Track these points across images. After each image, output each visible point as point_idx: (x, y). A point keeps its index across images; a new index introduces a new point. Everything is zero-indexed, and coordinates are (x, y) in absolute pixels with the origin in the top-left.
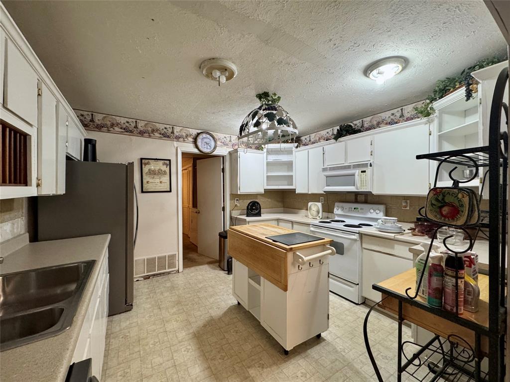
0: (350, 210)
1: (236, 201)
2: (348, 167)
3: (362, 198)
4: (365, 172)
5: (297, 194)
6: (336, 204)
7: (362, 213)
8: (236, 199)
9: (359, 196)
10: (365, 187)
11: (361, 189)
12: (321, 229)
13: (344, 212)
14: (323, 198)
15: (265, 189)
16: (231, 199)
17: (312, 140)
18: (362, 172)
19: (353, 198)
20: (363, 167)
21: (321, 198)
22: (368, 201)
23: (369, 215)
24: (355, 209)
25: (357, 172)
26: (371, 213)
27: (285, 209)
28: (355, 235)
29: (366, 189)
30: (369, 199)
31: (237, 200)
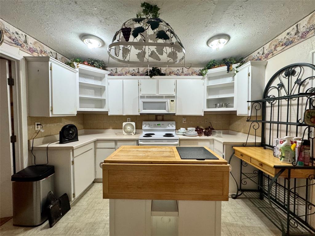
0: (155, 126)
1: (36, 126)
2: (161, 97)
3: (161, 118)
4: (173, 101)
5: (110, 116)
6: (144, 122)
7: (164, 127)
8: (36, 123)
9: (158, 116)
10: (173, 111)
11: (171, 112)
12: (150, 141)
13: (151, 128)
14: (130, 119)
15: (77, 111)
16: (29, 124)
17: (119, 73)
18: (171, 101)
19: (154, 118)
20: (172, 98)
21: (128, 119)
22: (164, 119)
23: (168, 128)
24: (158, 125)
25: (169, 101)
26: (169, 126)
27: (86, 130)
28: (177, 141)
29: (172, 112)
30: (165, 118)
31: (38, 125)
